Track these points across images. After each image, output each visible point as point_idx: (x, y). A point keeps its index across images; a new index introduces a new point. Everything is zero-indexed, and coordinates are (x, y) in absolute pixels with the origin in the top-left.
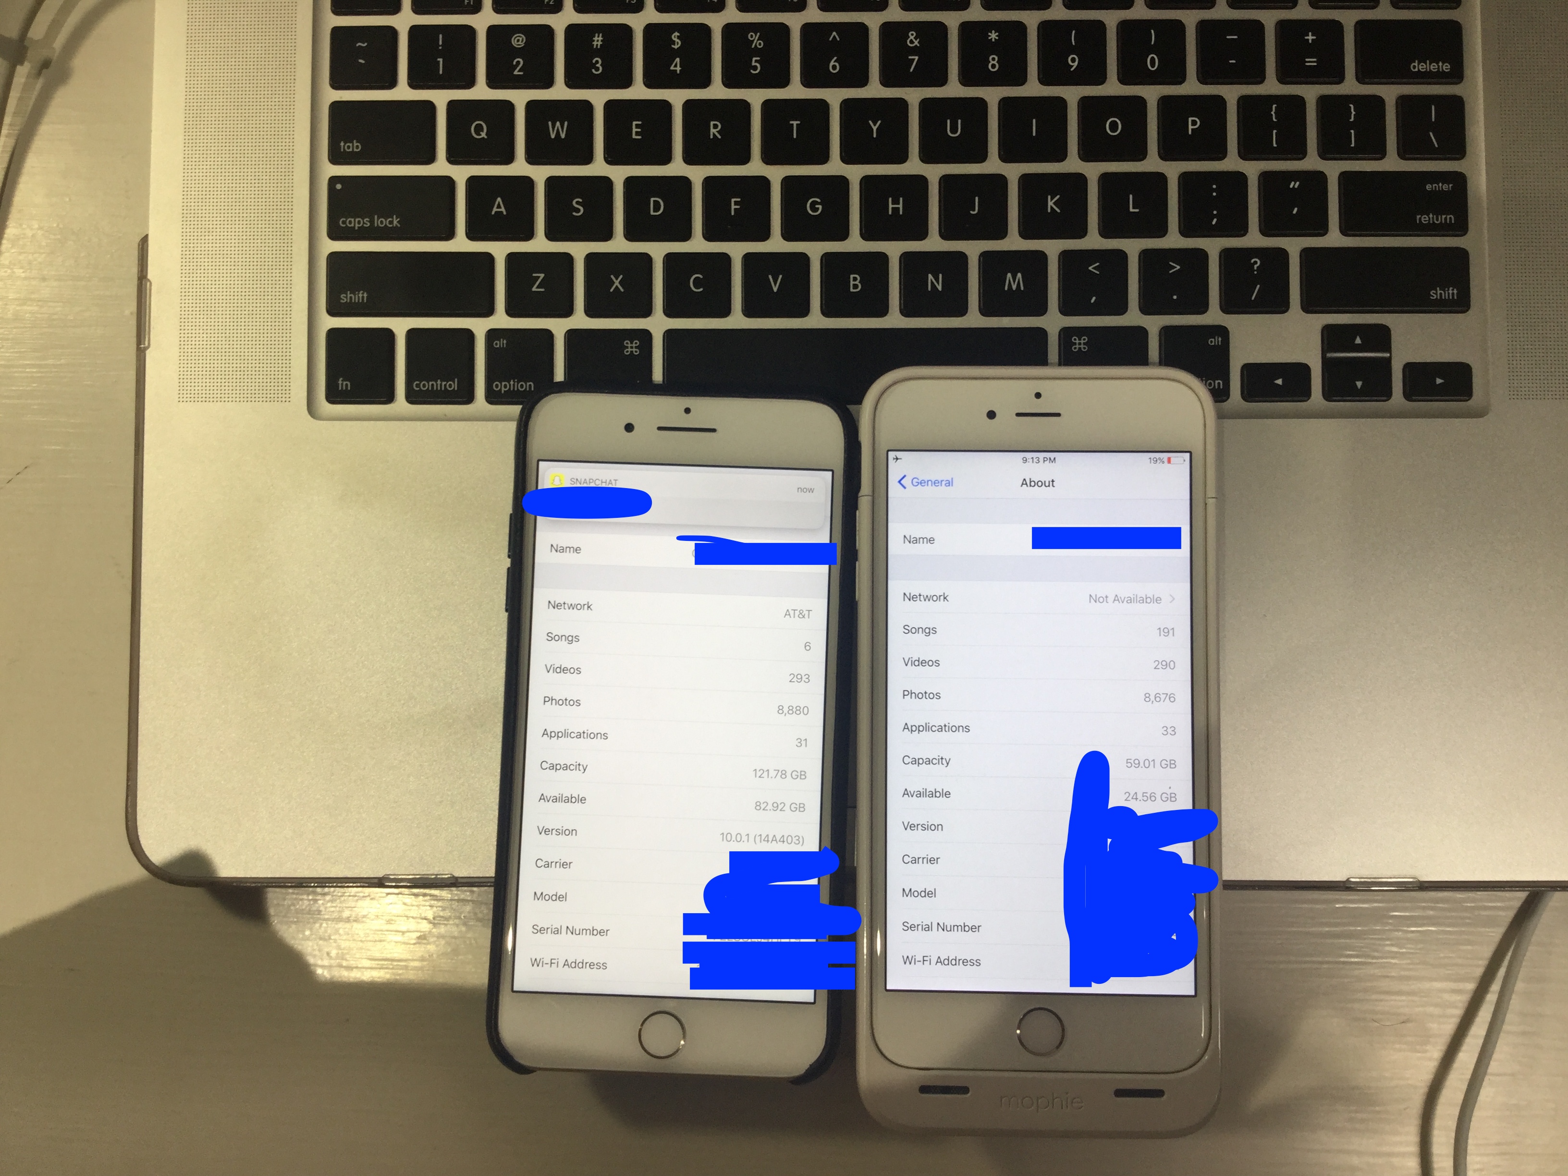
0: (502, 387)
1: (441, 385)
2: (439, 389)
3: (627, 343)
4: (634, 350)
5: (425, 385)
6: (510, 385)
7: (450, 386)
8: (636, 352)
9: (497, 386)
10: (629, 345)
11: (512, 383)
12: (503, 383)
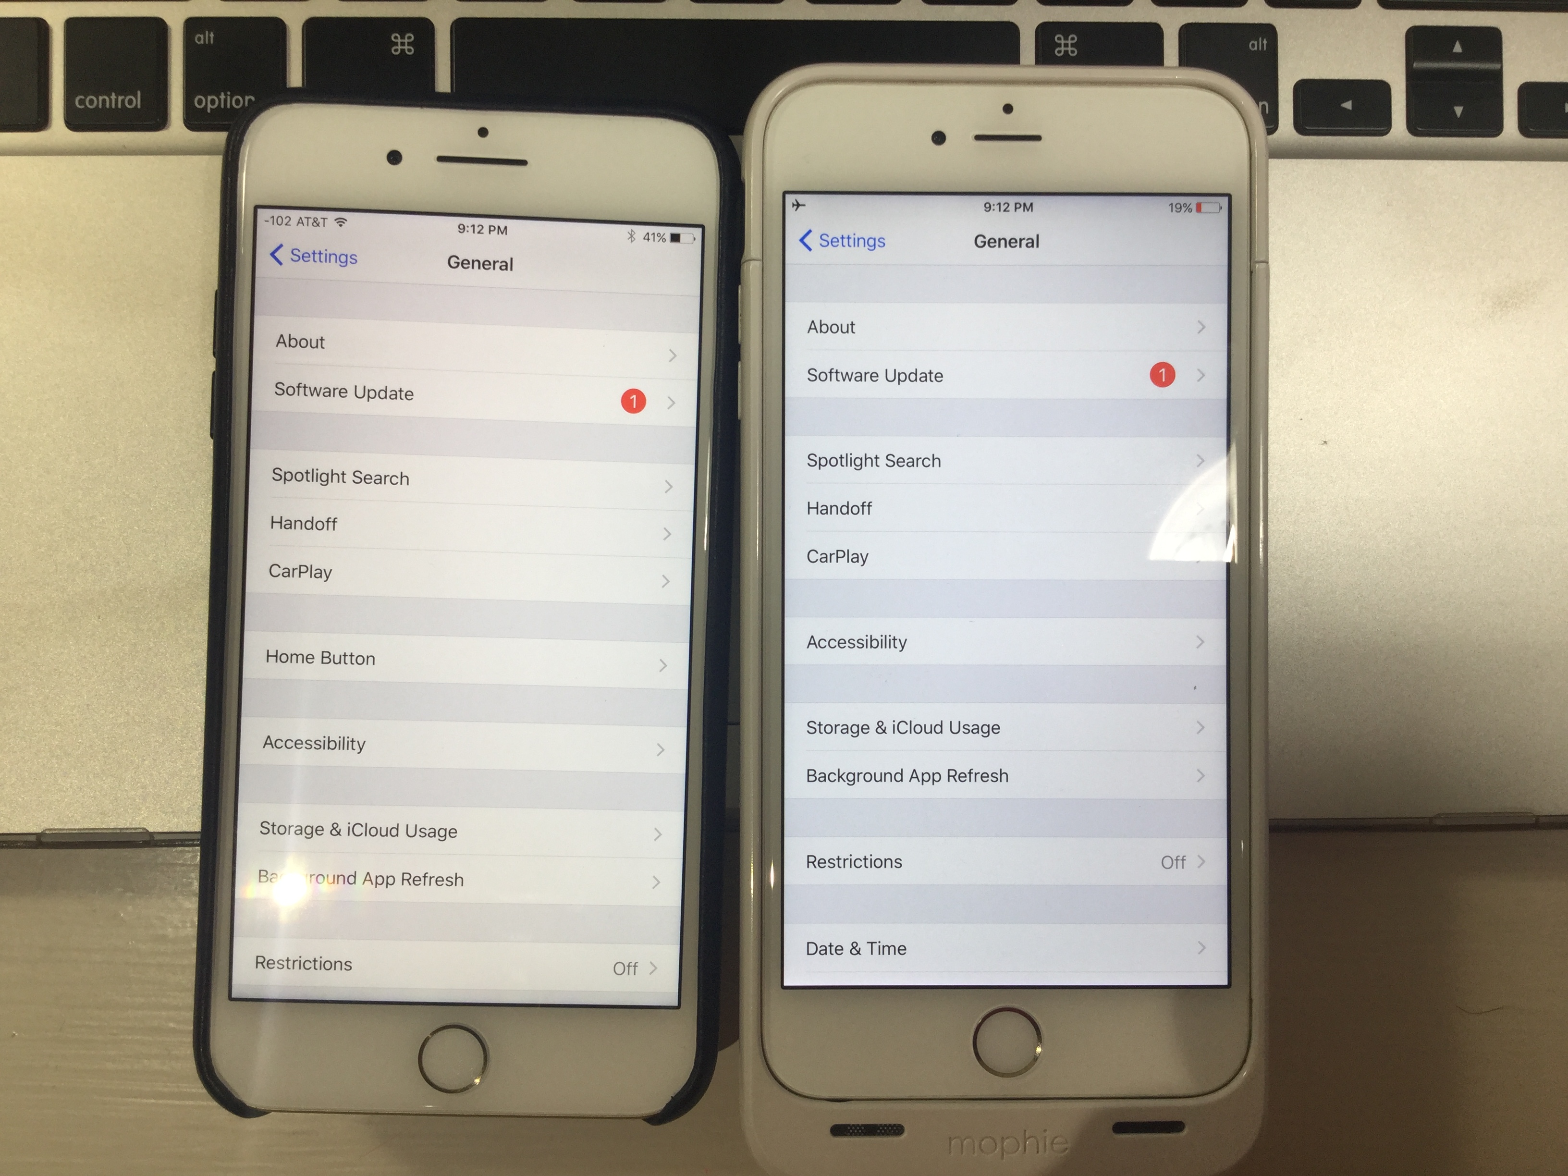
0: (208, 103)
1: (117, 100)
2: (113, 106)
3: (395, 37)
4: (406, 47)
5: (94, 102)
6: (220, 100)
7: (130, 102)
8: (410, 51)
9: (200, 102)
10: (399, 41)
11: (222, 97)
12: (209, 98)
